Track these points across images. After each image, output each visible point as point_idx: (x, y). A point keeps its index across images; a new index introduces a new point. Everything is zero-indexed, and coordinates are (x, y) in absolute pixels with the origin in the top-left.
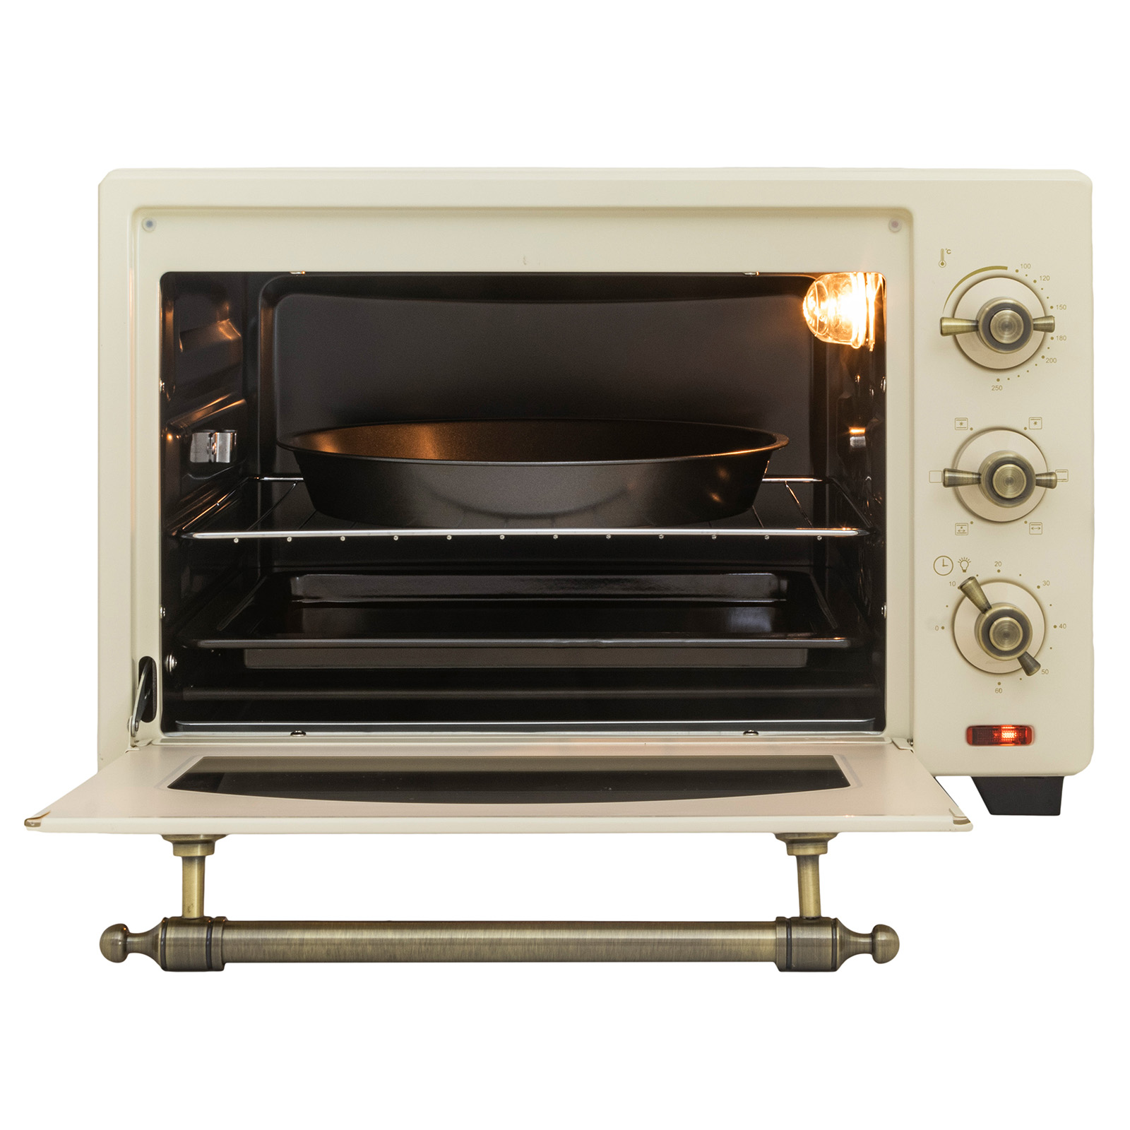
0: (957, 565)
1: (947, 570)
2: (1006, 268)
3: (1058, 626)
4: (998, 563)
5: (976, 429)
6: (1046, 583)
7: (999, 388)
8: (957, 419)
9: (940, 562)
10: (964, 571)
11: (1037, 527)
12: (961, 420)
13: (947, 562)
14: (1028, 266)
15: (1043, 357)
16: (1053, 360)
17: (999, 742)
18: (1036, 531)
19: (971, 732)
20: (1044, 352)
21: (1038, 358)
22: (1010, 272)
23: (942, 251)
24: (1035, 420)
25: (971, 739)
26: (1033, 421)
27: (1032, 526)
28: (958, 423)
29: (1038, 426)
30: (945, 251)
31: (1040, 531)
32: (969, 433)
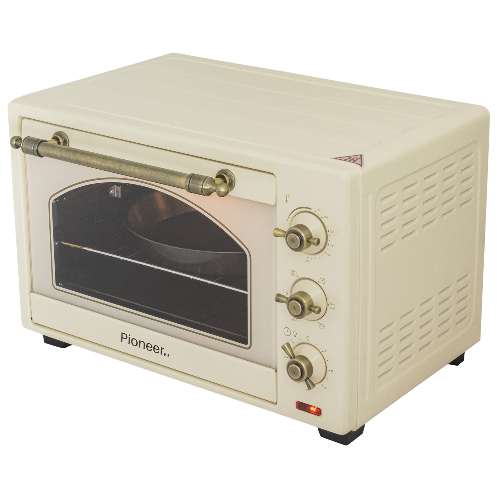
0: (292, 333)
1: (288, 334)
2: (311, 209)
3: (330, 370)
4: (307, 337)
5: (300, 277)
6: (326, 351)
7: (308, 261)
8: (292, 271)
9: (286, 329)
10: (295, 336)
11: (322, 326)
12: (294, 272)
13: (289, 330)
14: (319, 210)
15: (325, 252)
16: (329, 255)
17: (309, 411)
18: (322, 327)
19: (298, 403)
20: (325, 250)
21: (323, 252)
22: (312, 211)
23: (286, 195)
24: (322, 279)
25: (298, 407)
26: (321, 280)
27: (321, 325)
28: (293, 272)
29: (323, 282)
30: (288, 196)
31: (323, 328)
32: (296, 278)
